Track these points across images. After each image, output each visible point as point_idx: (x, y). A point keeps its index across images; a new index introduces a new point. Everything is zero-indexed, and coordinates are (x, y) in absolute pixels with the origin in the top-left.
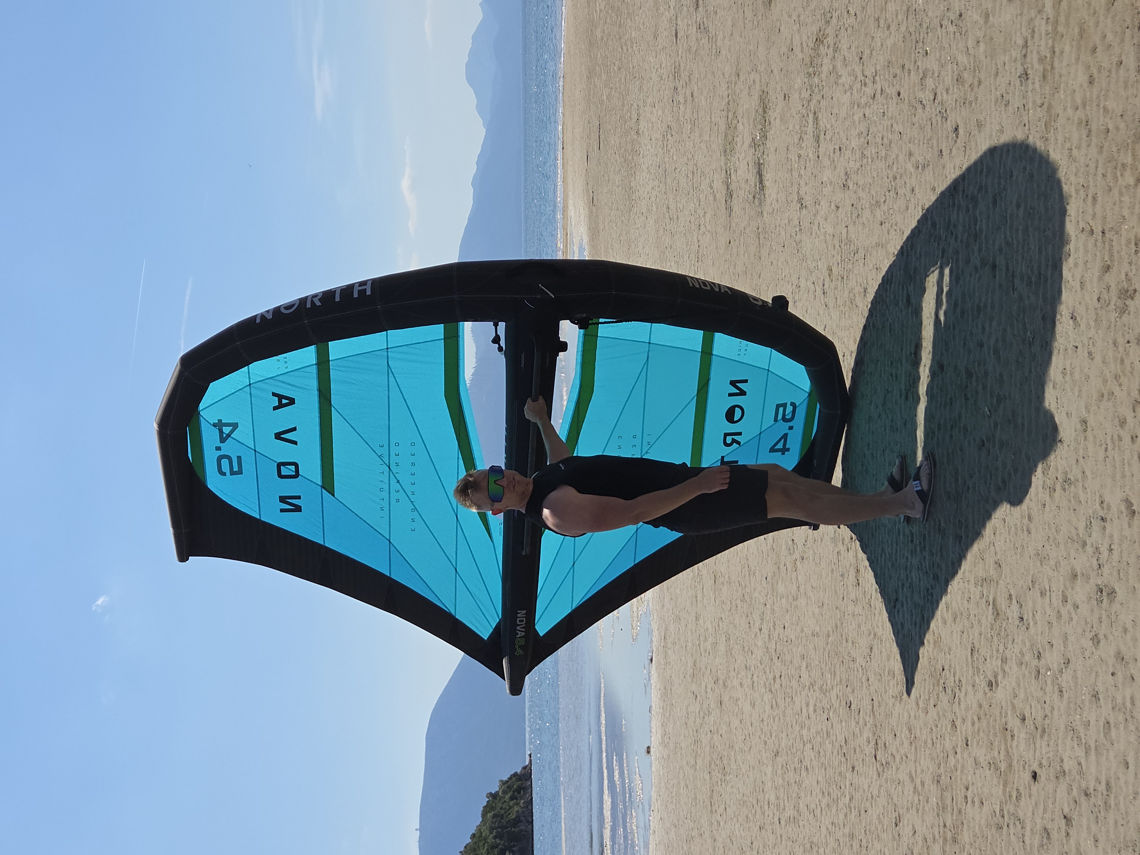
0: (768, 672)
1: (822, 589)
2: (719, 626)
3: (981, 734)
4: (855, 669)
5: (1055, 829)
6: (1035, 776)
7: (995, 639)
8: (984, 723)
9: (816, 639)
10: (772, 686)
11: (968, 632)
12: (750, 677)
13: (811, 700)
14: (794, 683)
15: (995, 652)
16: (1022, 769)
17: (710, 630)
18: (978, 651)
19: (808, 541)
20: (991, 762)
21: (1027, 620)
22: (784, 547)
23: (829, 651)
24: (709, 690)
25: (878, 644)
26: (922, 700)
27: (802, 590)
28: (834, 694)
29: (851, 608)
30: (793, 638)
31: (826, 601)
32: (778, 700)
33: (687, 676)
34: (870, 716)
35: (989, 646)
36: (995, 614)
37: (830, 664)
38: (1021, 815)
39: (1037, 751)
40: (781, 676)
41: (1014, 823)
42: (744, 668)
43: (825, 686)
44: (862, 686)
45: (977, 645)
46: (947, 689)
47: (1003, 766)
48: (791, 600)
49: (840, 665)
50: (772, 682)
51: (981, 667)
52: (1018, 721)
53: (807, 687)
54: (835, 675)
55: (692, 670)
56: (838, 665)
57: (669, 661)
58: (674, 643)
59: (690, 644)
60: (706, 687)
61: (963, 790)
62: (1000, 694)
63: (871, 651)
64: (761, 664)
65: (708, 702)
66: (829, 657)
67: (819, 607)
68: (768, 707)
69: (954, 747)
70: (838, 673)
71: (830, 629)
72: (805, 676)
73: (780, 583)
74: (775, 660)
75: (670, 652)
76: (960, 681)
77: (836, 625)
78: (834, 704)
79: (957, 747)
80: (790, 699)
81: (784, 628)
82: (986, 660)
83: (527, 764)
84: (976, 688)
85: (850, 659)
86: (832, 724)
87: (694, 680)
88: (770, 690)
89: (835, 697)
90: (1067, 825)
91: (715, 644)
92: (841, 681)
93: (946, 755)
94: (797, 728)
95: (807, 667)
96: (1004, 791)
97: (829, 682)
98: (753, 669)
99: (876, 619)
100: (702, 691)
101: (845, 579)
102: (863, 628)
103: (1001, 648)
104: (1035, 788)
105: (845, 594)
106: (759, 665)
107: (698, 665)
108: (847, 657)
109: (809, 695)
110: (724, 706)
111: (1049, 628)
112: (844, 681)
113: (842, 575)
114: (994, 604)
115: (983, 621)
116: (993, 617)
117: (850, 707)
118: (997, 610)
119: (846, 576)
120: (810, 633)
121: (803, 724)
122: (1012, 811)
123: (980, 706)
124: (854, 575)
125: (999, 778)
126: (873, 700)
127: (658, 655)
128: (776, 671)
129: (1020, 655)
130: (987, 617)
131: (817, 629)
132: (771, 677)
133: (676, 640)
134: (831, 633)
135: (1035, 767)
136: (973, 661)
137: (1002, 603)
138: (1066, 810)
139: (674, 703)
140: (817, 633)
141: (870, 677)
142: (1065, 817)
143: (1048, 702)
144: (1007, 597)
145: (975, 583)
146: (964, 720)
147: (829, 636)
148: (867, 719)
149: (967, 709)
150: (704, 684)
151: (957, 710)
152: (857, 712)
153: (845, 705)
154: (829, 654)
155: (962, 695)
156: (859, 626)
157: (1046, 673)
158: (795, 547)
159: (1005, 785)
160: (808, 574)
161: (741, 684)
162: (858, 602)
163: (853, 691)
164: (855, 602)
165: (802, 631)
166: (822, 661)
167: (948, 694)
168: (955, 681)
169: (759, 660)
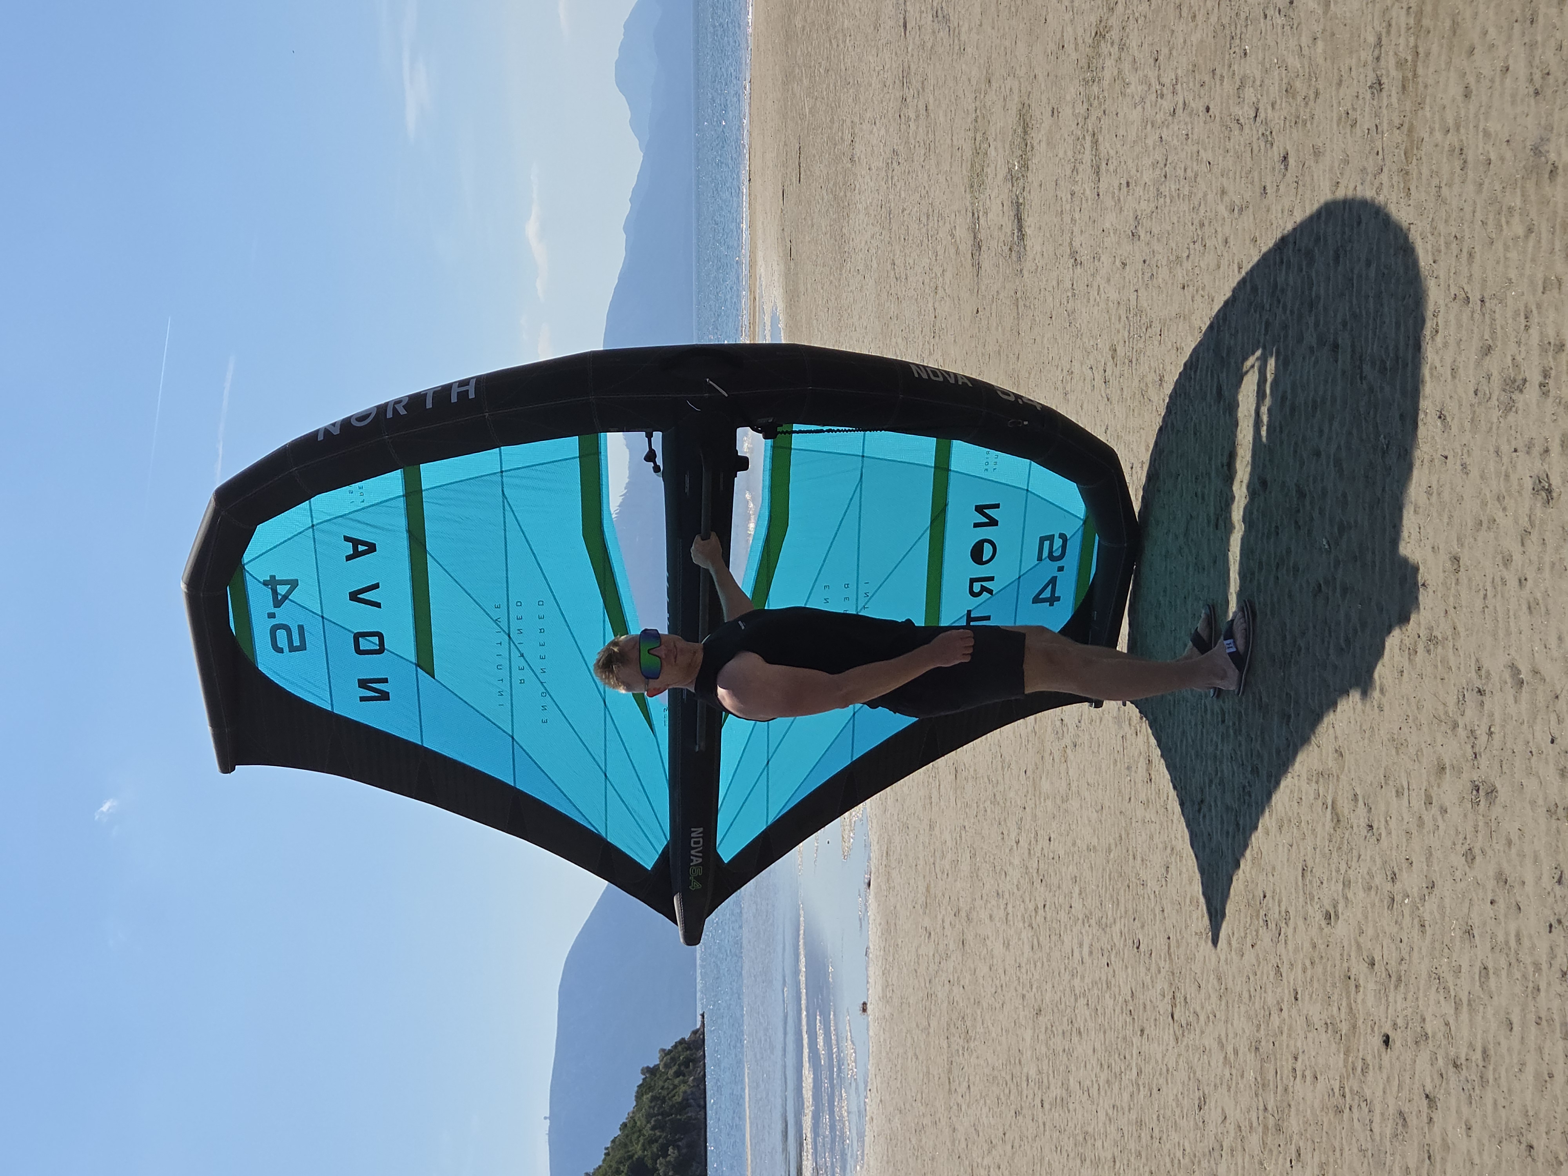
0: (1027, 900)
1: (1101, 787)
2: (960, 837)
3: (1316, 985)
4: (1146, 896)
5: (1414, 1113)
6: (1387, 1041)
7: (1335, 855)
8: (1319, 969)
9: (1093, 855)
10: (1033, 918)
11: (1298, 845)
12: (1002, 907)
13: (1085, 938)
14: (1063, 916)
15: (1334, 873)
16: (1369, 1031)
17: (949, 844)
18: (1311, 871)
19: (1082, 721)
20: (1329, 1022)
21: (1378, 829)
22: (1049, 729)
23: (1111, 873)
24: (947, 925)
25: (1176, 862)
26: (1235, 938)
27: (1074, 786)
28: (1116, 929)
29: (1140, 812)
30: (1062, 853)
31: (1107, 804)
32: (1041, 939)
33: (918, 907)
34: (1165, 961)
35: (1326, 865)
36: (1335, 820)
37: (1111, 889)
38: (1368, 1093)
39: (1390, 1008)
40: (1044, 906)
41: (1359, 1105)
42: (995, 895)
43: (1104, 920)
44: (1155, 918)
45: (1310, 864)
46: (1269, 923)
47: (1344, 1028)
48: (1059, 802)
49: (1125, 891)
50: (1033, 914)
51: (1315, 893)
52: (1364, 967)
53: (1080, 921)
54: (1118, 904)
55: (924, 899)
56: (1122, 891)
57: (892, 885)
58: (900, 861)
59: (921, 863)
60: (943, 921)
61: (1291, 1060)
62: (1342, 930)
63: (1167, 872)
64: (1018, 890)
65: (946, 942)
66: (1110, 879)
67: (1097, 812)
68: (1027, 948)
69: (1278, 1003)
70: (1122, 900)
71: (1112, 841)
72: (1077, 905)
73: (1044, 778)
74: (1037, 884)
75: (894, 873)
76: (1287, 912)
77: (1120, 836)
78: (1117, 944)
79: (1283, 1001)
80: (1057, 938)
81: (1050, 840)
82: (1322, 883)
83: (698, 1027)
84: (1308, 922)
85: (1138, 882)
86: (1114, 971)
87: (927, 911)
88: (1031, 925)
89: (1119, 934)
90: (1430, 1107)
91: (955, 863)
92: (1126, 912)
93: (1267, 1013)
94: (1067, 976)
95: (1080, 894)
96: (1346, 1061)
97: (1110, 914)
98: (1007, 895)
99: (1174, 828)
100: (938, 926)
101: (1133, 774)
102: (1156, 839)
103: (1343, 867)
104: (1386, 1058)
105: (1133, 793)
106: (1015, 890)
107: (932, 891)
108: (1134, 880)
109: (1083, 931)
110: (967, 947)
111: (1407, 840)
112: (1130, 912)
113: (1129, 768)
114: (1333, 807)
115: (1319, 829)
116: (1332, 825)
117: (1138, 948)
118: (1337, 815)
119: (1134, 769)
120: (1085, 848)
121: (1075, 971)
122: (1355, 1089)
123: (1314, 946)
124: (1145, 766)
125: (1339, 1043)
126: (1169, 938)
127: (878, 877)
128: (1038, 898)
129: (1367, 877)
130: (1324, 825)
131: (1095, 841)
132: (1031, 906)
133: (903, 857)
134: (1113, 847)
135: (1388, 1029)
136: (1304, 885)
137: (1345, 806)
138: (1429, 1088)
139: (900, 943)
140: (1094, 847)
141: (1165, 907)
142: (1427, 1096)
143: (1405, 940)
144: (1351, 797)
145: (1308, 779)
146: (1292, 965)
147: (1110, 852)
148: (1162, 964)
149: (1296, 950)
150: (940, 917)
151: (1283, 951)
152: (1147, 955)
153: (1131, 945)
154: (1110, 875)
155: (1290, 931)
156: (1151, 838)
157: (1403, 901)
158: (1065, 729)
159: (1347, 1053)
160: (1082, 767)
161: (991, 916)
162: (1150, 805)
163: (1143, 927)
164: (1146, 804)
165: (1074, 844)
166: (1100, 885)
167: (1271, 930)
168: (1280, 912)
169: (1015, 883)
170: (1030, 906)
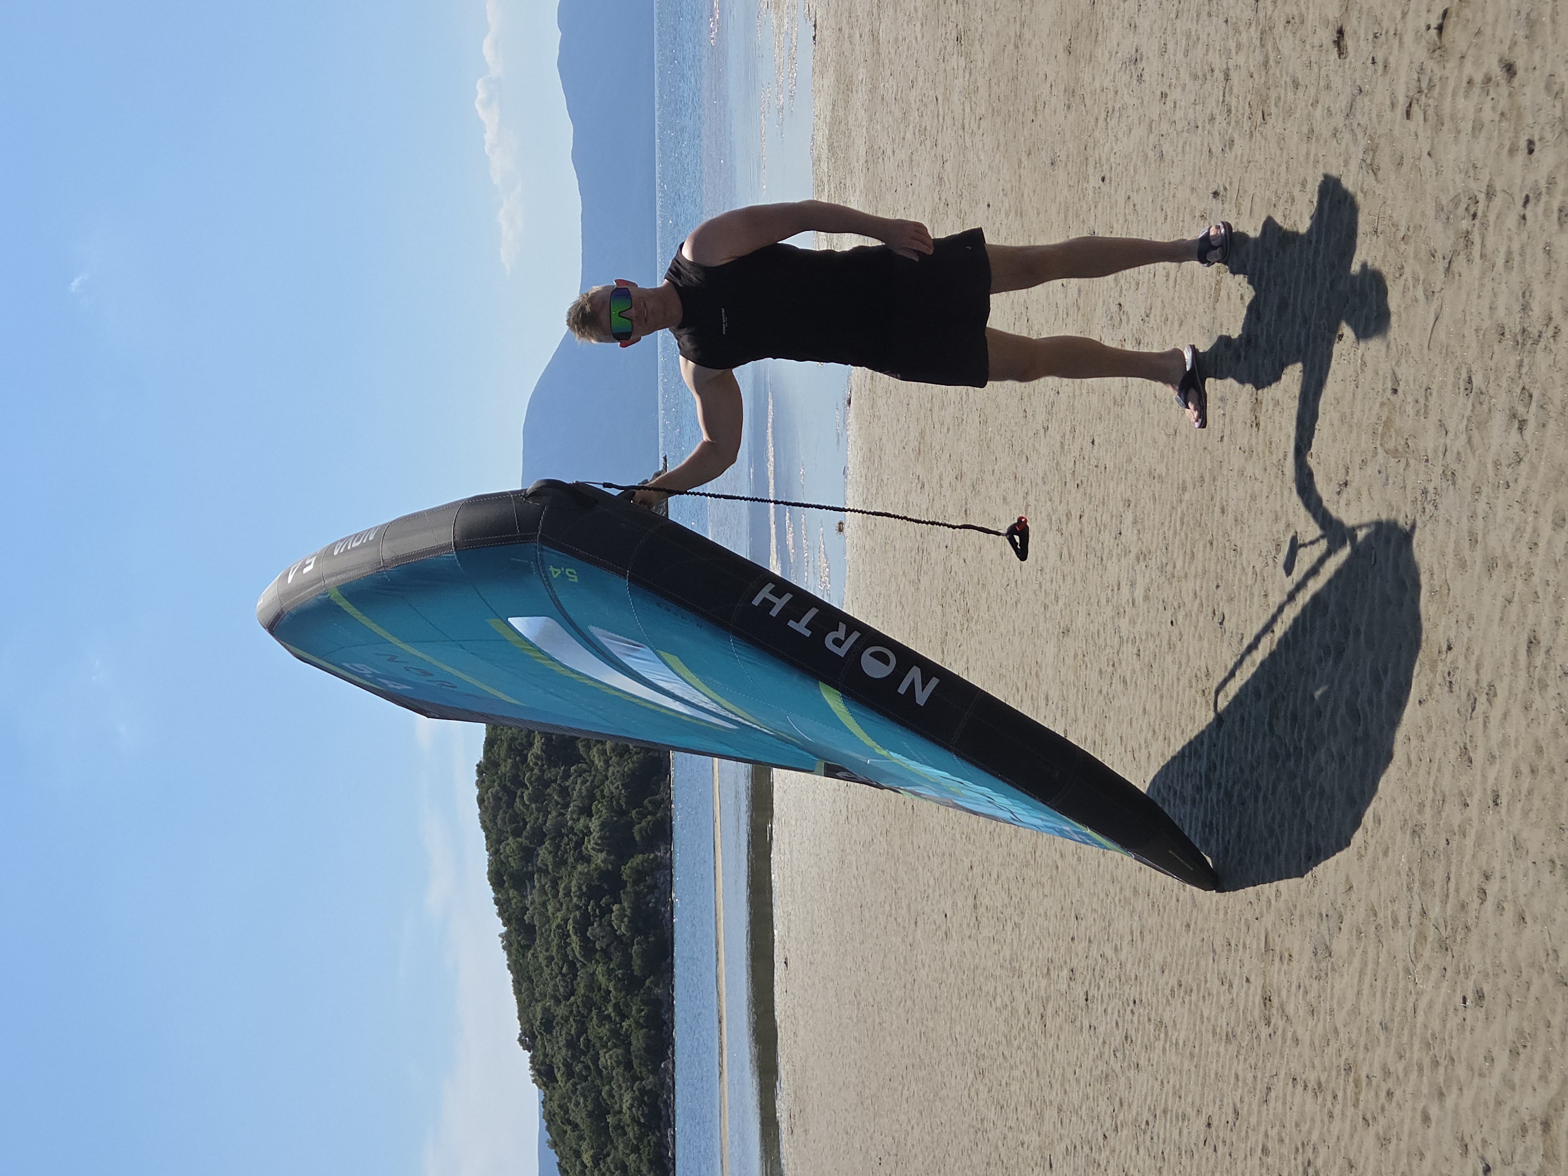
0: (1056, 500)
3: (1537, 803)
9: (1158, 486)
10: (1066, 526)
11: (1523, 608)
12: (1021, 495)
13: (1140, 577)
14: (1107, 537)
18: (1548, 652)
19: (1152, 316)
20: (1558, 863)
23: (1183, 515)
24: (945, 484)
28: (1189, 586)
29: (1237, 460)
30: (1110, 466)
32: (1074, 552)
33: (909, 449)
37: (1183, 534)
40: (1081, 516)
42: (1012, 478)
43: (1169, 568)
45: (1545, 640)
46: (1456, 688)
49: (1205, 546)
50: (1065, 518)
53: (1132, 555)
54: (1192, 558)
55: (916, 443)
56: (1201, 544)
57: (877, 413)
60: (941, 478)
61: (1477, 878)
64: (1044, 483)
66: (1182, 524)
67: (1168, 436)
68: (1053, 555)
69: (1461, 794)
70: (1200, 556)
71: (1188, 479)
72: (1129, 535)
74: (1071, 485)
76: (1491, 686)
77: (1203, 478)
79: (1471, 795)
80: (1097, 561)
81: (1093, 443)
84: (1532, 714)
85: (1227, 544)
89: (1191, 595)
92: (1204, 572)
93: (1439, 797)
94: (1109, 611)
95: (1135, 522)
97: (1179, 565)
98: (1027, 483)
100: (935, 481)
101: (1228, 408)
106: (1040, 482)
107: (928, 439)
108: (1221, 539)
109: (1137, 568)
117: (1221, 623)
120: (1146, 471)
121: (1122, 610)
123: (1539, 750)
124: (1249, 406)
128: (1072, 505)
131: (1161, 469)
132: (1062, 509)
134: (1190, 487)
140: (1160, 476)
141: (1270, 590)
146: (1493, 757)
147: (1184, 489)
149: (1504, 743)
150: (939, 473)
151: (1479, 732)
153: (1211, 615)
154: (1182, 519)
155: (1496, 714)
156: (1253, 498)
158: (1124, 318)
161: (1004, 499)
162: (1255, 457)
163: (1231, 600)
164: (1249, 452)
165: (1130, 460)
166: (1167, 524)
167: (1459, 697)
168: (1478, 682)
169: (1041, 475)
170: (1060, 508)
